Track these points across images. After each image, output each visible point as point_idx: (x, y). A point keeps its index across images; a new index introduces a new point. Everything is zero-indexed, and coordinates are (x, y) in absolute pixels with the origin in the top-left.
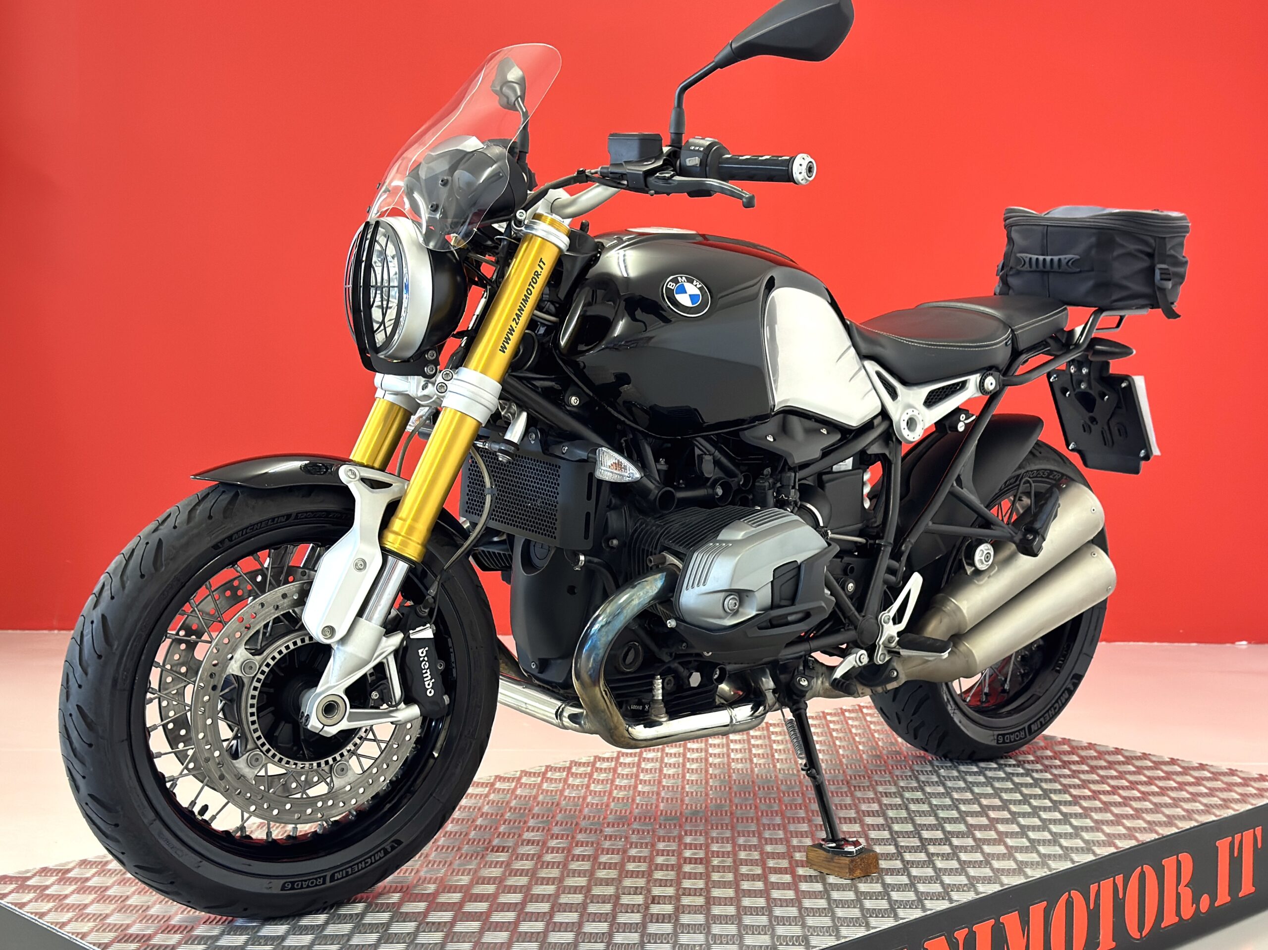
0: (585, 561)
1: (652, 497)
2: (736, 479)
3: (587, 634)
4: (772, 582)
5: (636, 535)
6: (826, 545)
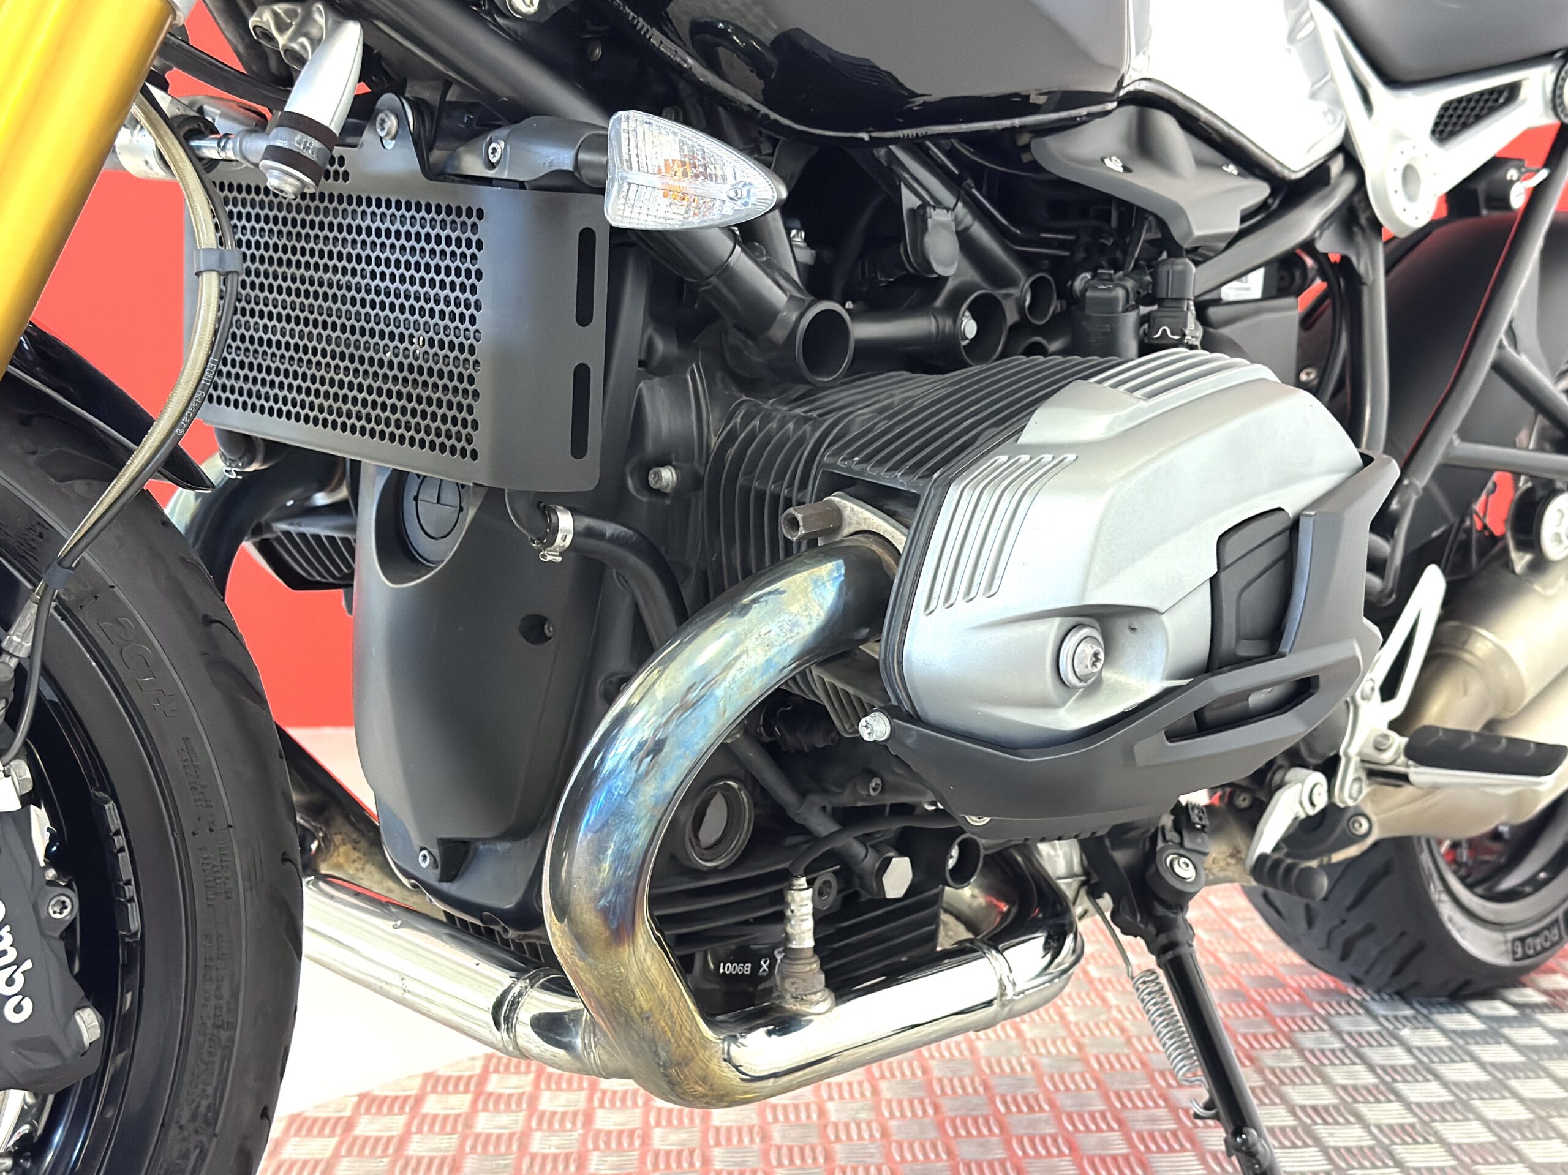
0: (576, 534)
1: (778, 333)
2: (1015, 291)
3: (590, 774)
4: (1214, 581)
5: (731, 452)
6: (1359, 460)
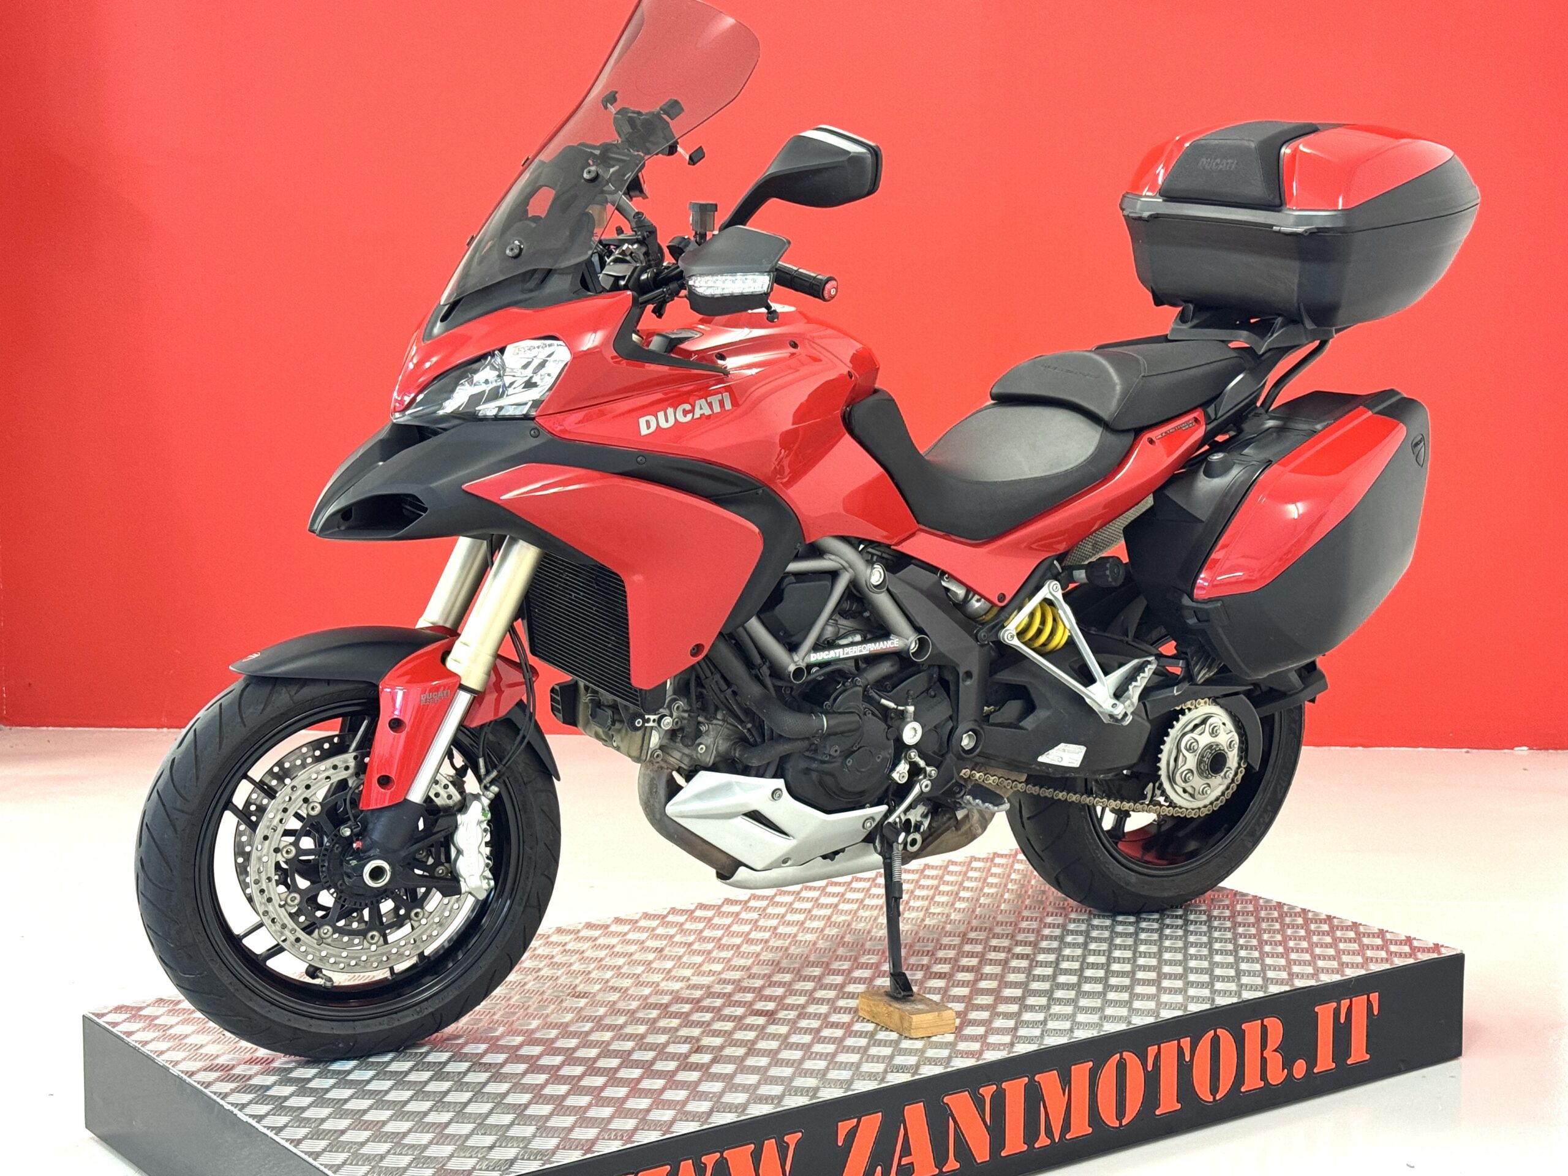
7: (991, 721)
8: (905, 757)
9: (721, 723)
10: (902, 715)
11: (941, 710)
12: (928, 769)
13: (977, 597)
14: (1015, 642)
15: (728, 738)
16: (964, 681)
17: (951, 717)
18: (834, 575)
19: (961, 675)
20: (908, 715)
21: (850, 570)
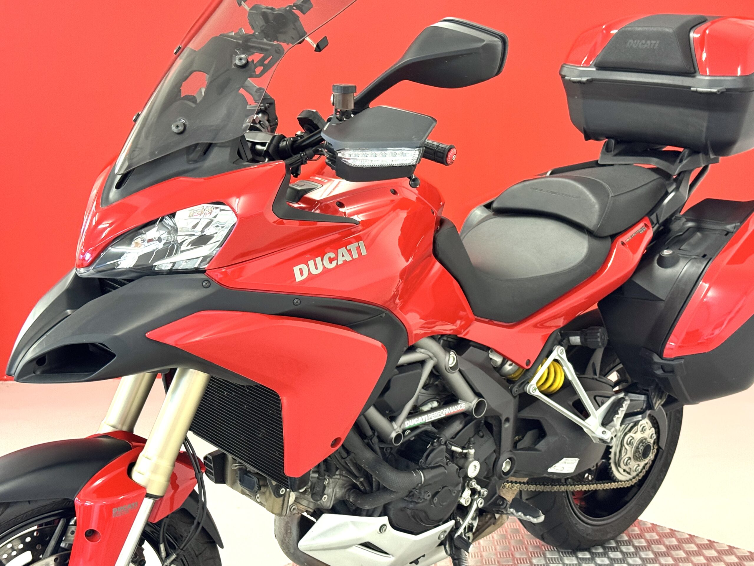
7: (518, 447)
8: (468, 485)
9: (338, 477)
10: (465, 456)
11: (489, 446)
12: (482, 491)
13: (509, 362)
14: (537, 393)
15: (343, 486)
16: (505, 423)
17: (494, 451)
18: (422, 363)
19: (503, 421)
20: (470, 456)
21: (435, 359)
